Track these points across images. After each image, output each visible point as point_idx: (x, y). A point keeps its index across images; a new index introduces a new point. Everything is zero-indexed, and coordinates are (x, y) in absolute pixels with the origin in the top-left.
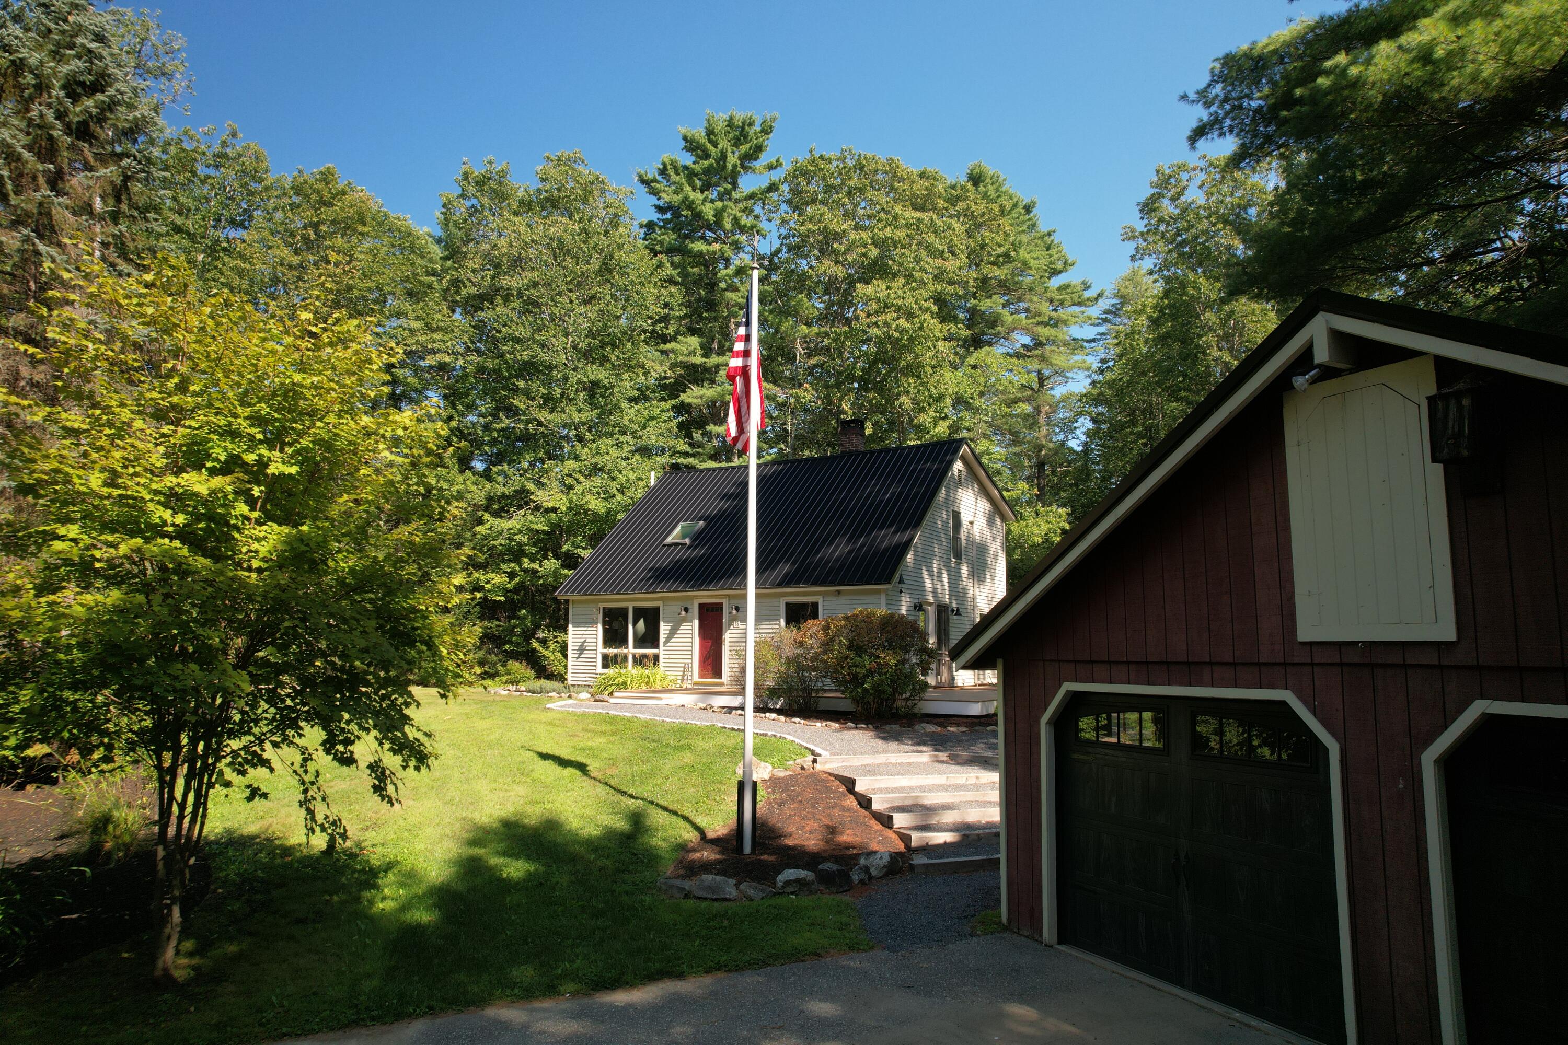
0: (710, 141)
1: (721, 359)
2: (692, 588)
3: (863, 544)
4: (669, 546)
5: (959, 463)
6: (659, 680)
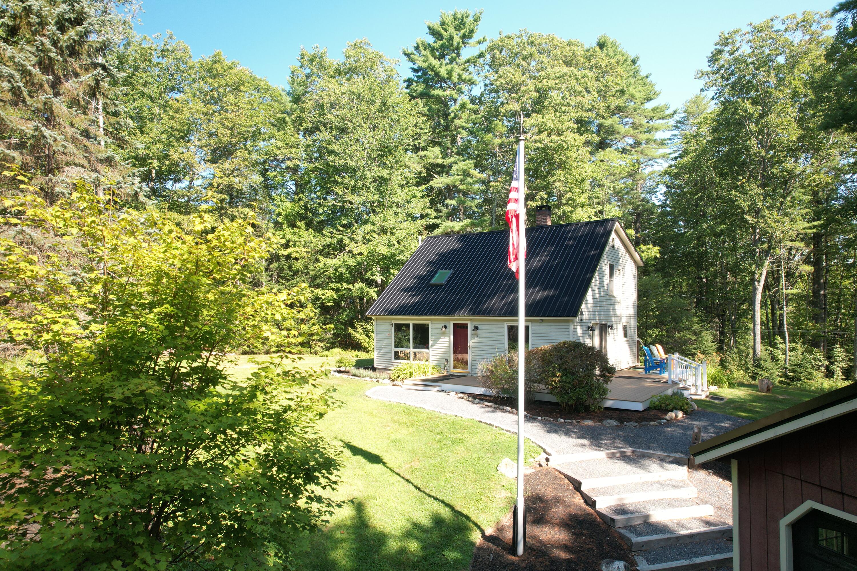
0: (443, 29)
1: (452, 159)
2: (449, 314)
3: (556, 290)
4: (433, 286)
5: (613, 235)
6: (430, 371)
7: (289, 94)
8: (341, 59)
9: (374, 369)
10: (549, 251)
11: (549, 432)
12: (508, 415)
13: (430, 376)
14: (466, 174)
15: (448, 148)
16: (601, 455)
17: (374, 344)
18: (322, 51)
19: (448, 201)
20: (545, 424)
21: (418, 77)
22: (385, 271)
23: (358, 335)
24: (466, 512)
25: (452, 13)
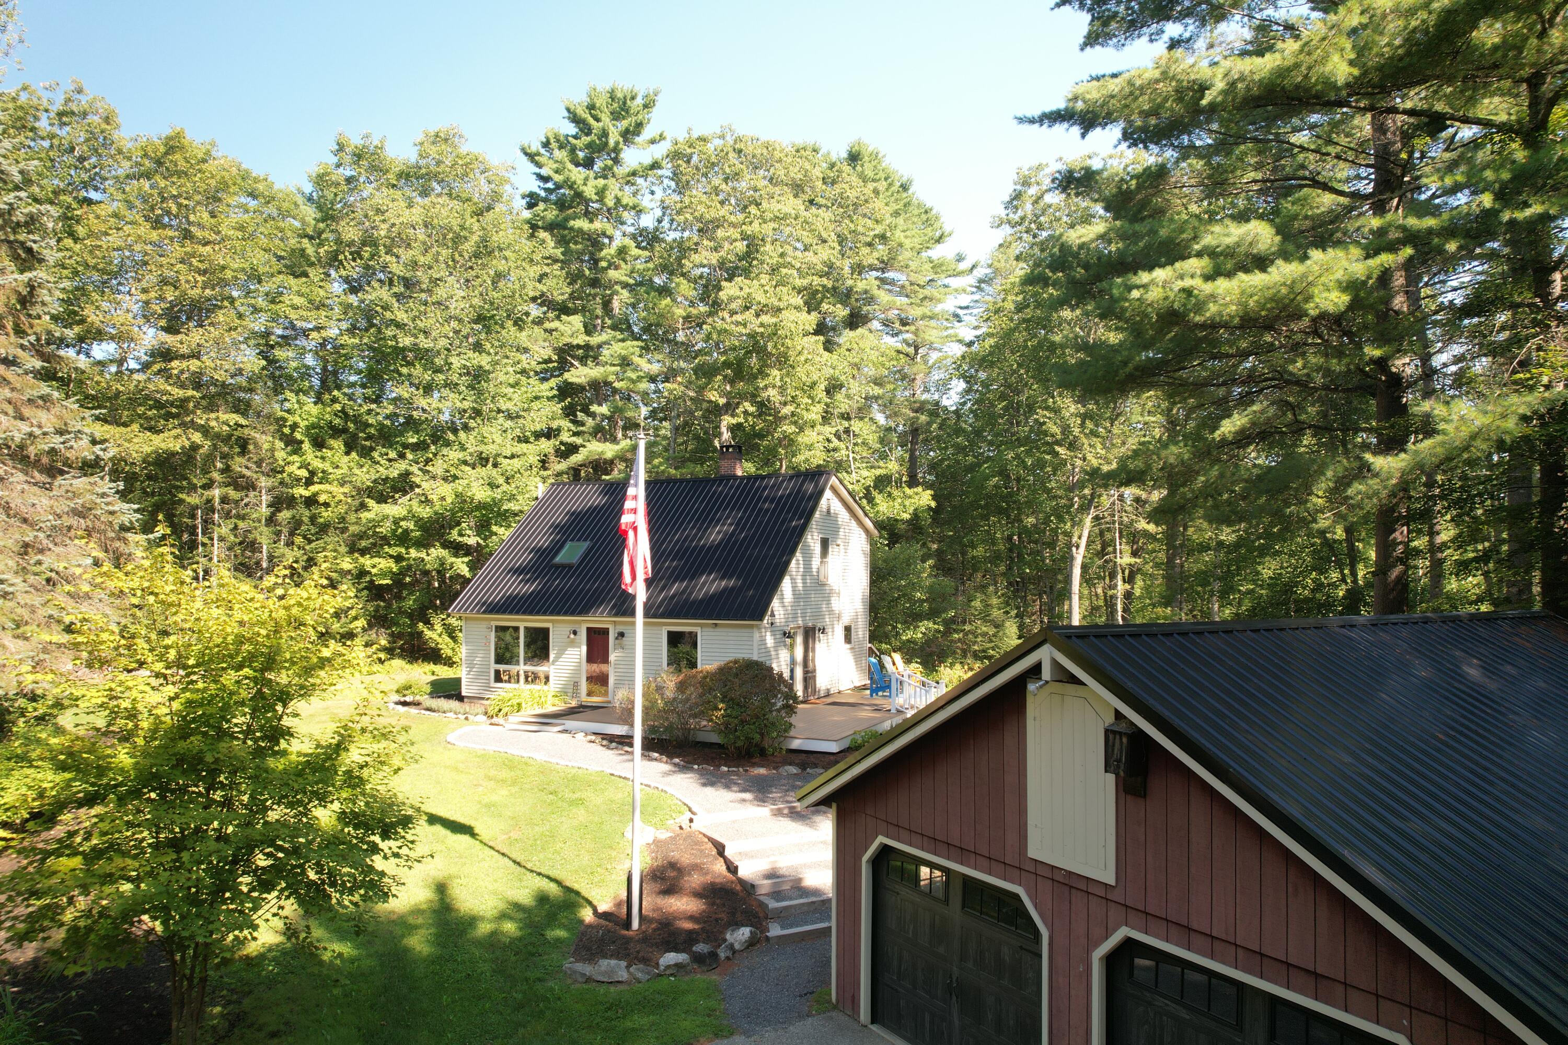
0: (592, 116)
1: (604, 337)
2: (580, 614)
3: (738, 578)
4: (557, 566)
5: (828, 494)
6: (551, 701)
7: (310, 199)
8: (411, 156)
9: (460, 698)
10: (735, 518)
11: (704, 785)
12: (654, 764)
13: (550, 709)
14: (625, 362)
15: (597, 317)
16: (765, 811)
17: (463, 652)
18: (376, 142)
19: (594, 408)
20: (701, 773)
21: (546, 190)
22: (483, 528)
23: (434, 634)
24: (576, 887)
25: (608, 88)
